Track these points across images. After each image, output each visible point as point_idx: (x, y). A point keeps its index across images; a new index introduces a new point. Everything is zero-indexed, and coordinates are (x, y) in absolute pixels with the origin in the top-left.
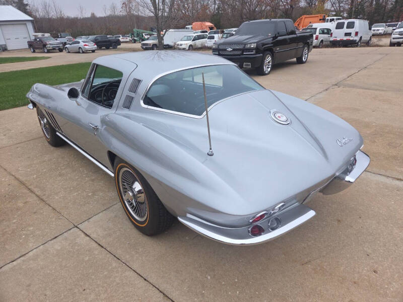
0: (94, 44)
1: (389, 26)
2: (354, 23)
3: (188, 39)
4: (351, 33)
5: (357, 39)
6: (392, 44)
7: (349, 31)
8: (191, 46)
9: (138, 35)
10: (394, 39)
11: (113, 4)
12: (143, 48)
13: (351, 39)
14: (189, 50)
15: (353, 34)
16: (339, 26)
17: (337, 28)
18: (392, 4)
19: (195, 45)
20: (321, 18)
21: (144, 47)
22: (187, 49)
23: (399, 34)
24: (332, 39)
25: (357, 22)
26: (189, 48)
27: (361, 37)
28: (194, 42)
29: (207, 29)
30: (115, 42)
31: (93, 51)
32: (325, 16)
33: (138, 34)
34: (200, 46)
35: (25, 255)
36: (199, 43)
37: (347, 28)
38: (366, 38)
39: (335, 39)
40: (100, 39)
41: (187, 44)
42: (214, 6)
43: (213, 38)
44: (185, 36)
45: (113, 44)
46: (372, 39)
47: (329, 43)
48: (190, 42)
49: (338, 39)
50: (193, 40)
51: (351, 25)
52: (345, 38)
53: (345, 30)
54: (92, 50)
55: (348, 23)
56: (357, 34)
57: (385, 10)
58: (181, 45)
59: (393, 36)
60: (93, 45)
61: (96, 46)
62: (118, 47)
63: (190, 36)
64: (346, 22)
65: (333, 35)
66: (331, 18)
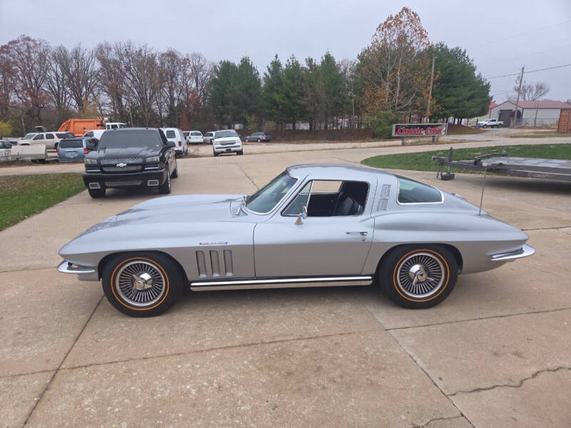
10: (217, 148)
15: (177, 144)
20: (99, 123)
23: (222, 144)
32: (102, 122)
51: (171, 135)
55: (168, 132)
56: (180, 144)
64: (165, 130)
66: (113, 124)
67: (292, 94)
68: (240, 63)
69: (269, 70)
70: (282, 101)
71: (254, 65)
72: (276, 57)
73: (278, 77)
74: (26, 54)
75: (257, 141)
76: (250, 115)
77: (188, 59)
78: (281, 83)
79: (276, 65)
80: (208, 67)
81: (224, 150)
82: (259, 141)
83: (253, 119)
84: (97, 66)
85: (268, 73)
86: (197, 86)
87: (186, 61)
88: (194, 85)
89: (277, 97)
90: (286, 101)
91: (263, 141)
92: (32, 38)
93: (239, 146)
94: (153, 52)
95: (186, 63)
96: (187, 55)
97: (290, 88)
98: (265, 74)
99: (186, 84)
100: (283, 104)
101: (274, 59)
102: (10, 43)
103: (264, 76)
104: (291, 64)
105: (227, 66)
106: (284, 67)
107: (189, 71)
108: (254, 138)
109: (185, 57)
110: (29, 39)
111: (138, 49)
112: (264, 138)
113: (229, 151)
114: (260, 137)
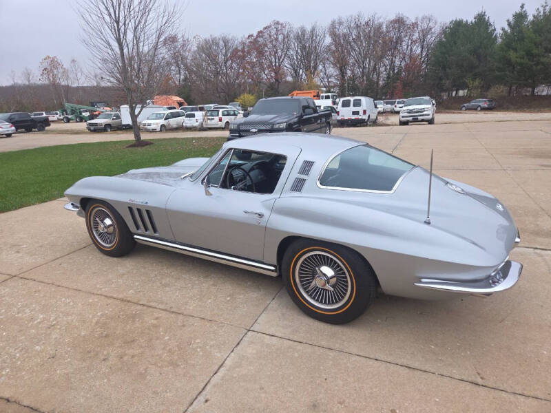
0: (11, 125)
1: (387, 103)
2: (360, 100)
3: (158, 117)
4: (358, 112)
5: (365, 117)
6: (403, 123)
7: (356, 109)
8: (163, 126)
9: (73, 112)
10: (403, 117)
11: (27, 70)
12: (89, 129)
13: (360, 118)
14: (161, 131)
15: (361, 113)
16: (346, 104)
17: (343, 106)
18: (384, 80)
19: (169, 124)
20: (315, 94)
21: (92, 128)
22: (158, 129)
23: (408, 113)
24: (339, 118)
25: (363, 99)
26: (161, 129)
27: (369, 116)
28: (167, 121)
29: (176, 105)
30: (40, 122)
31: (9, 135)
32: (318, 93)
33: (72, 110)
34: (175, 126)
35: (222, 365)
36: (174, 122)
37: (354, 106)
38: (373, 117)
39: (342, 117)
40: (17, 118)
41: (157, 124)
42: (178, 76)
43: (193, 116)
44: (153, 114)
45: (39, 125)
46: (378, 118)
47: (336, 122)
48: (162, 122)
49: (346, 118)
50: (166, 119)
51: (357, 103)
52: (354, 117)
53: (352, 108)
54: (6, 135)
55: (354, 100)
56: (365, 112)
57: (377, 86)
58: (149, 125)
59: (401, 114)
60: (9, 126)
61: (13, 128)
62: (47, 128)
63: (160, 114)
64: (352, 99)
65: (340, 114)
66: (327, 94)
67: (535, 51)
68: (474, 21)
69: (509, 24)
70: (519, 60)
71: (491, 21)
72: (522, 7)
73: (520, 32)
74: (275, 36)
75: (476, 109)
76: (474, 79)
77: (416, 23)
78: (522, 39)
79: (520, 17)
80: (437, 29)
81: (411, 118)
82: (479, 109)
83: (477, 83)
84: (328, 40)
85: (507, 28)
86: (422, 52)
87: (415, 25)
88: (419, 51)
89: (512, 55)
90: (526, 61)
91: (483, 109)
92: (281, 22)
93: (429, 115)
94: (381, 20)
95: (414, 28)
96: (417, 18)
97: (535, 44)
98: (503, 29)
99: (411, 50)
100: (521, 64)
101: (518, 10)
102: (265, 28)
103: (501, 32)
104: (542, 14)
105: (458, 25)
106: (531, 18)
107: (416, 36)
108: (473, 105)
109: (414, 21)
110: (278, 23)
111: (367, 19)
112: (486, 106)
113: (415, 120)
114: (481, 104)
